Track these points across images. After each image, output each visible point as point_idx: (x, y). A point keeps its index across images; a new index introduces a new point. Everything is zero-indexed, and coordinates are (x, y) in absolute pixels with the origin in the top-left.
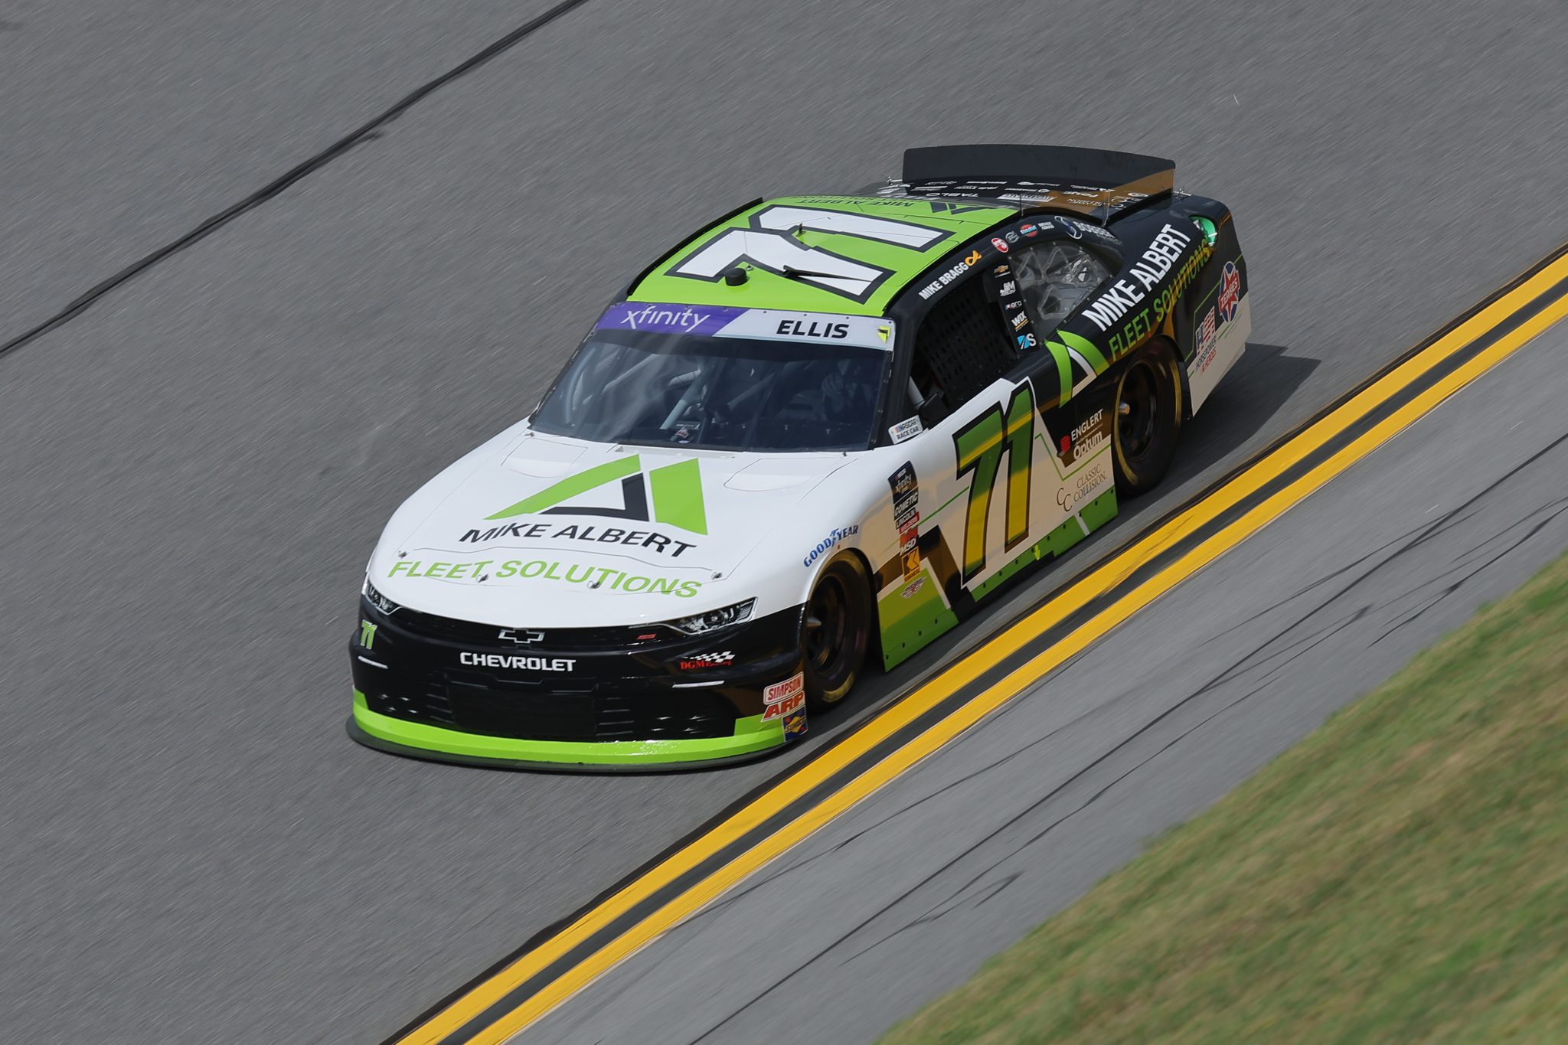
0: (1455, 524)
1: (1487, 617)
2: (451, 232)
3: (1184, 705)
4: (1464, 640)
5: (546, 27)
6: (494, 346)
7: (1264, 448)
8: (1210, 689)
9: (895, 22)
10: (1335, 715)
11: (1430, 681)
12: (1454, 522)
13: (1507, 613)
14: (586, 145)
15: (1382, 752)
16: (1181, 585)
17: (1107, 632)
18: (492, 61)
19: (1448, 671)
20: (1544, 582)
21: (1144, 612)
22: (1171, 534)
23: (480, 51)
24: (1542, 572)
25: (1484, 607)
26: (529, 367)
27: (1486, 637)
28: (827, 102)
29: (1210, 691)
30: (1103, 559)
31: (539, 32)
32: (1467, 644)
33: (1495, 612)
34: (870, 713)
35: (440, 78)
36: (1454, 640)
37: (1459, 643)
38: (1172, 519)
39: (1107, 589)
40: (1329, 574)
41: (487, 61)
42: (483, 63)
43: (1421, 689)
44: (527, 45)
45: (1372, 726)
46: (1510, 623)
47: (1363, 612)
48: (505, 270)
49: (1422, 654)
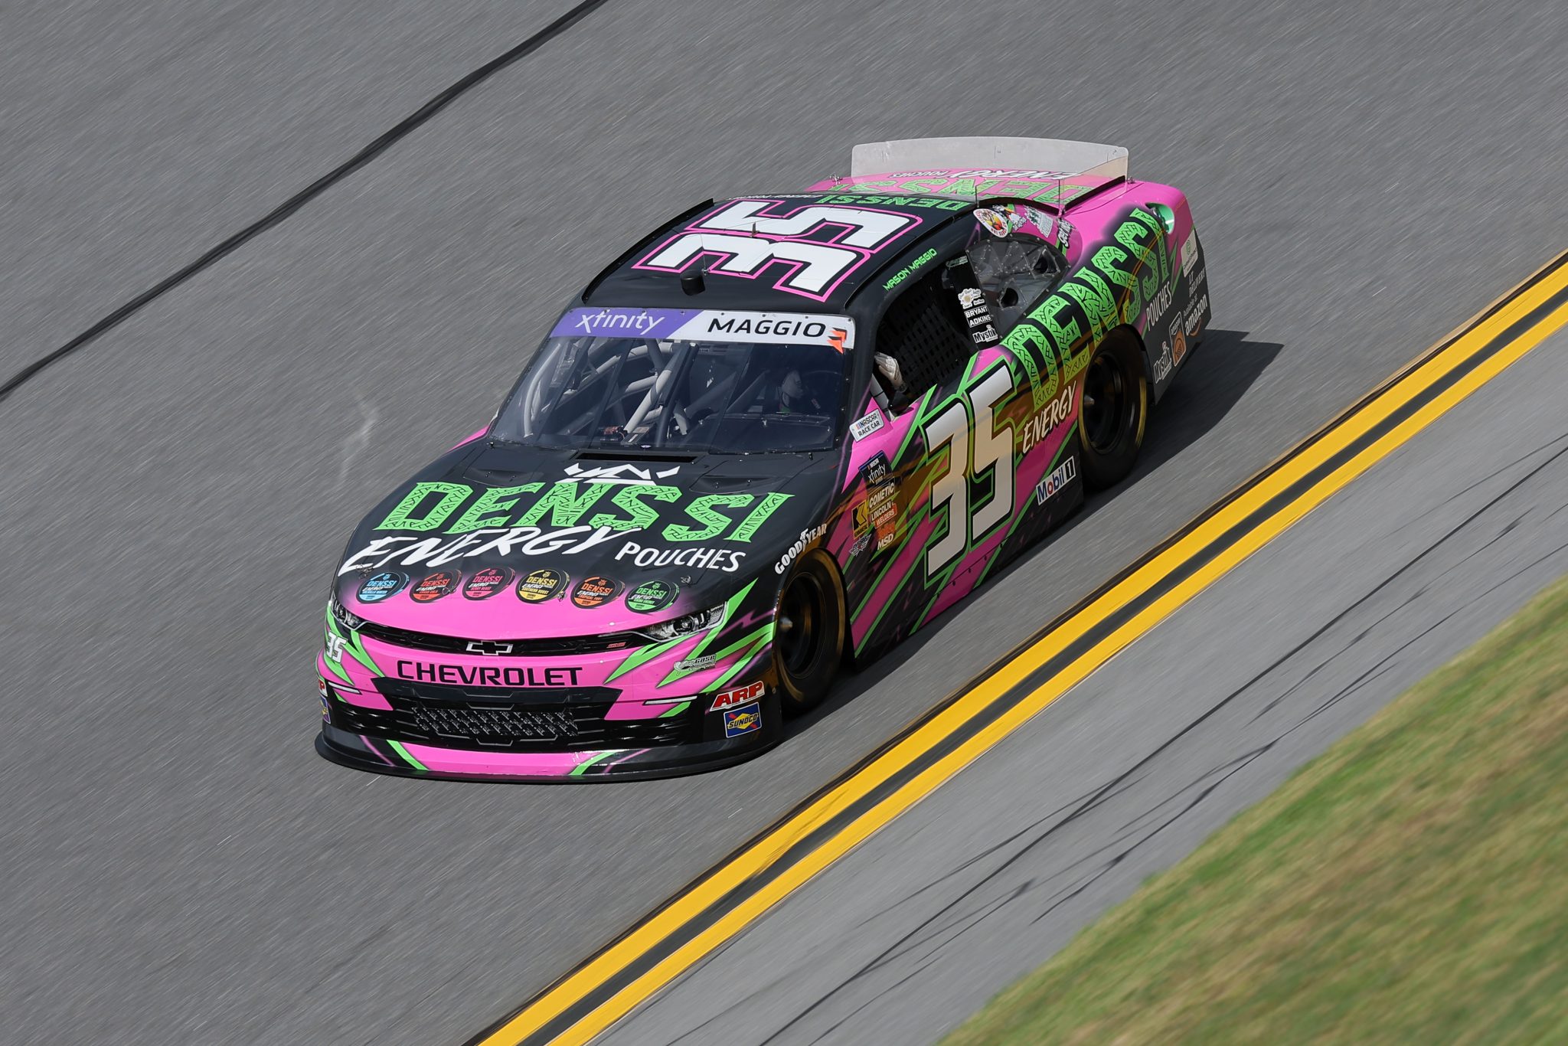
0: (1118, 792)
1: (1152, 889)
2: (65, 517)
3: (842, 989)
4: (1132, 912)
5: (158, 300)
6: (114, 634)
7: (919, 718)
8: (867, 972)
9: (520, 284)
10: (997, 996)
11: (1094, 959)
12: (1116, 791)
13: (1173, 885)
14: (202, 422)
15: (1046, 1034)
16: (836, 864)
17: (761, 914)
18: (102, 337)
19: (1113, 947)
20: (1211, 851)
21: (801, 891)
22: (825, 809)
23: (90, 326)
24: (1209, 841)
25: (1148, 879)
26: (149, 655)
27: (1152, 911)
28: (452, 369)
29: (869, 973)
30: (756, 837)
31: (151, 306)
32: (1132, 919)
33: (1160, 884)
34: (516, 1007)
35: (50, 356)
36: (1119, 915)
37: (1123, 919)
38: (823, 797)
39: (759, 870)
40: (990, 848)
41: (98, 337)
42: (94, 340)
43: (1086, 966)
44: (137, 320)
45: (1036, 1007)
46: (1179, 893)
47: (1025, 887)
48: (123, 554)
49: (1085, 931)
